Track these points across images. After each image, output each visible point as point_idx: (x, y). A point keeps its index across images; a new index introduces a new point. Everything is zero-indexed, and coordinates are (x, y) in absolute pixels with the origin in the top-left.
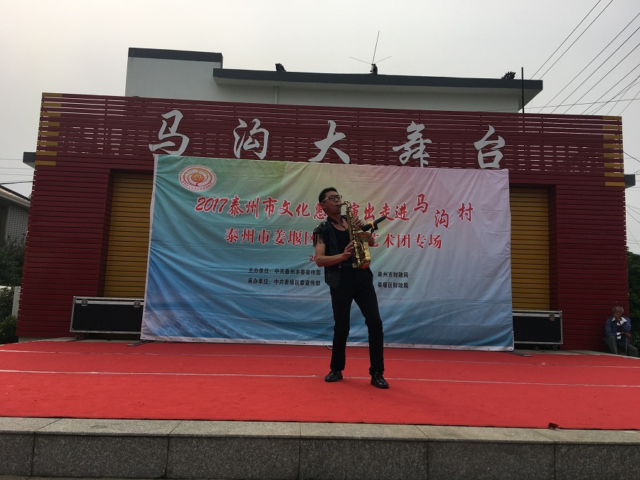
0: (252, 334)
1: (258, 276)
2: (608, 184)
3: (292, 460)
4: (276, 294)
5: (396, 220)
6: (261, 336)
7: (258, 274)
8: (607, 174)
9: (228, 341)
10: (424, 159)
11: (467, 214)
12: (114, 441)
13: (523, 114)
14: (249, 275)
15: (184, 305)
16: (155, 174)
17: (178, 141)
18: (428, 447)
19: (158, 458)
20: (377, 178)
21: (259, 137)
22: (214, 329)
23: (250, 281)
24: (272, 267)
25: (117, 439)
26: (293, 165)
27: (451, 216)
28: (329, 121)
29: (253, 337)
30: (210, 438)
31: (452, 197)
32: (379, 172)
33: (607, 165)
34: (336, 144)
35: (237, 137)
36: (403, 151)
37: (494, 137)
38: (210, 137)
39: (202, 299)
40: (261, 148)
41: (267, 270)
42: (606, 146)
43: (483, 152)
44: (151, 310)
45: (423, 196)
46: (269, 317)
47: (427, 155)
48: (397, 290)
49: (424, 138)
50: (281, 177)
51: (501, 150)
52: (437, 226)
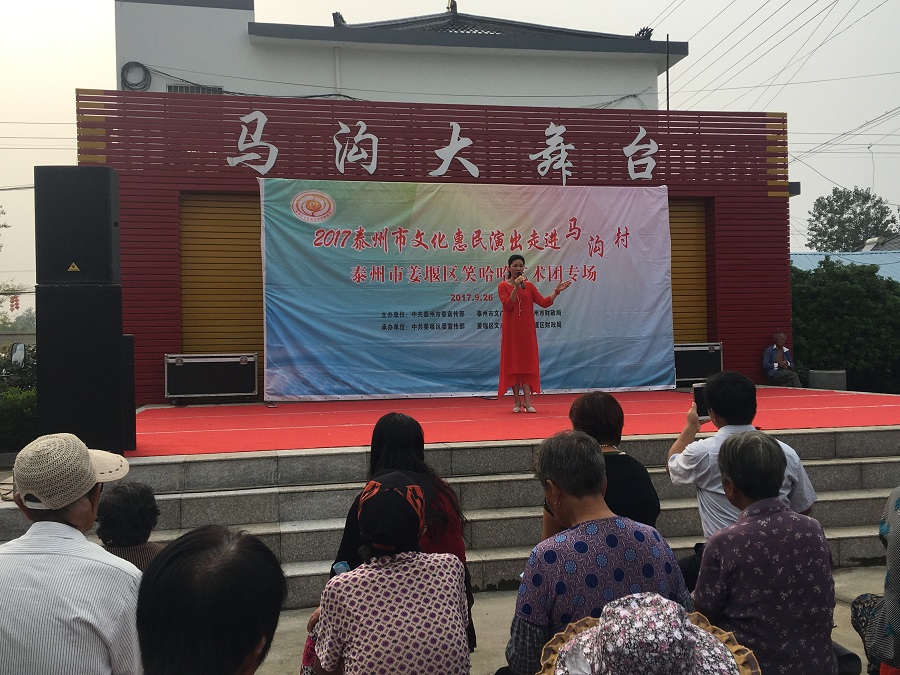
0: (392, 389)
1: (393, 321)
2: (770, 194)
4: (415, 341)
5: (546, 249)
6: (402, 390)
7: (393, 318)
8: (770, 183)
9: (365, 397)
10: (567, 169)
11: (623, 240)
14: (383, 321)
15: (311, 360)
16: (262, 199)
17: (264, 153)
20: (523, 201)
21: (366, 145)
22: (348, 385)
23: (384, 328)
24: (408, 309)
26: (425, 188)
27: (607, 243)
28: (452, 123)
29: (393, 391)
31: (606, 220)
32: (526, 193)
33: (770, 171)
34: (460, 153)
35: (338, 145)
36: (541, 159)
37: (645, 140)
39: (330, 351)
40: (369, 160)
41: (402, 314)
42: (770, 149)
43: (634, 159)
44: (273, 367)
45: (574, 220)
46: (410, 368)
47: (570, 164)
48: (550, 330)
49: (565, 143)
50: (412, 202)
51: (653, 156)
52: (591, 255)
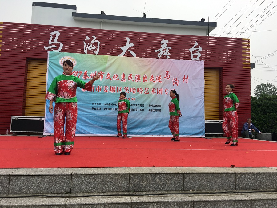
0: (94, 132)
1: (97, 106)
2: (243, 67)
3: (126, 183)
4: (104, 114)
5: (157, 82)
6: (98, 133)
7: (97, 105)
8: (243, 63)
9: (83, 135)
10: (168, 55)
11: (186, 80)
12: (46, 177)
13: (209, 37)
14: (93, 106)
16: (48, 60)
17: (58, 45)
18: (184, 176)
19: (67, 184)
20: (148, 64)
21: (95, 44)
23: (93, 109)
24: (102, 102)
25: (48, 177)
26: (111, 58)
27: (180, 81)
28: (127, 38)
29: (94, 133)
30: (90, 175)
31: (180, 72)
32: (149, 61)
33: (243, 59)
34: (130, 48)
35: (85, 44)
36: (159, 52)
37: (197, 47)
38: (73, 44)
40: (96, 50)
41: (100, 104)
42: (243, 51)
43: (193, 53)
44: (48, 122)
45: (168, 72)
46: (101, 124)
47: (169, 54)
48: (156, 112)
49: (168, 46)
50: (106, 62)
51: (200, 52)
52: (173, 85)
